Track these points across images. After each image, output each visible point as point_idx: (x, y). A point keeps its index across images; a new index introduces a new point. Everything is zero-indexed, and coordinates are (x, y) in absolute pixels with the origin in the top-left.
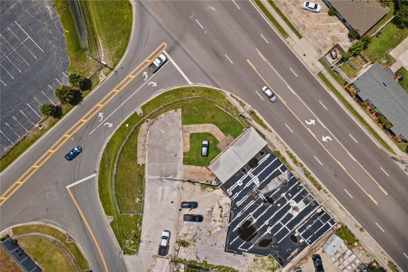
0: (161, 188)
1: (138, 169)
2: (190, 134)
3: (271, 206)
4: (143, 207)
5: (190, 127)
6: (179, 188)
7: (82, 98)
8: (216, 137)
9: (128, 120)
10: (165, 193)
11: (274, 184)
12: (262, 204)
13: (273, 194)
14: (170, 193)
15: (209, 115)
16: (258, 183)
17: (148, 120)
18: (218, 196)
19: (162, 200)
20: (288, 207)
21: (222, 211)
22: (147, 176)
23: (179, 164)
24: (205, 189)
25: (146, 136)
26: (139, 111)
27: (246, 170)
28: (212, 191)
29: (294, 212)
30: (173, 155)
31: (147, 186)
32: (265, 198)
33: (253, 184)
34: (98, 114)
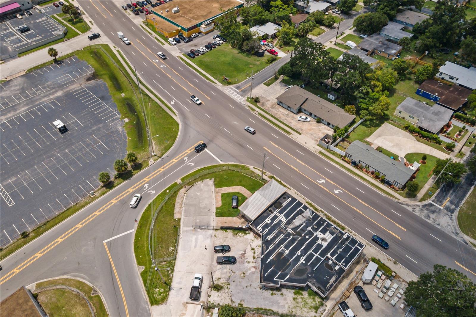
0: (195, 237)
1: (174, 223)
2: (222, 194)
3: (300, 238)
4: (176, 254)
5: (221, 189)
6: (212, 236)
7: (133, 175)
8: (244, 195)
9: (169, 187)
10: (199, 241)
11: (299, 220)
12: (291, 237)
13: (300, 228)
14: (203, 241)
15: (237, 180)
16: (284, 220)
17: (186, 186)
18: (249, 240)
19: (195, 247)
20: (317, 238)
21: (254, 253)
22: (182, 228)
23: (212, 217)
24: (237, 235)
25: (184, 197)
26: (179, 181)
27: (273, 211)
28: (244, 236)
29: (323, 242)
30: (207, 210)
31: (181, 236)
32: (293, 232)
33: (280, 221)
34: (144, 185)
